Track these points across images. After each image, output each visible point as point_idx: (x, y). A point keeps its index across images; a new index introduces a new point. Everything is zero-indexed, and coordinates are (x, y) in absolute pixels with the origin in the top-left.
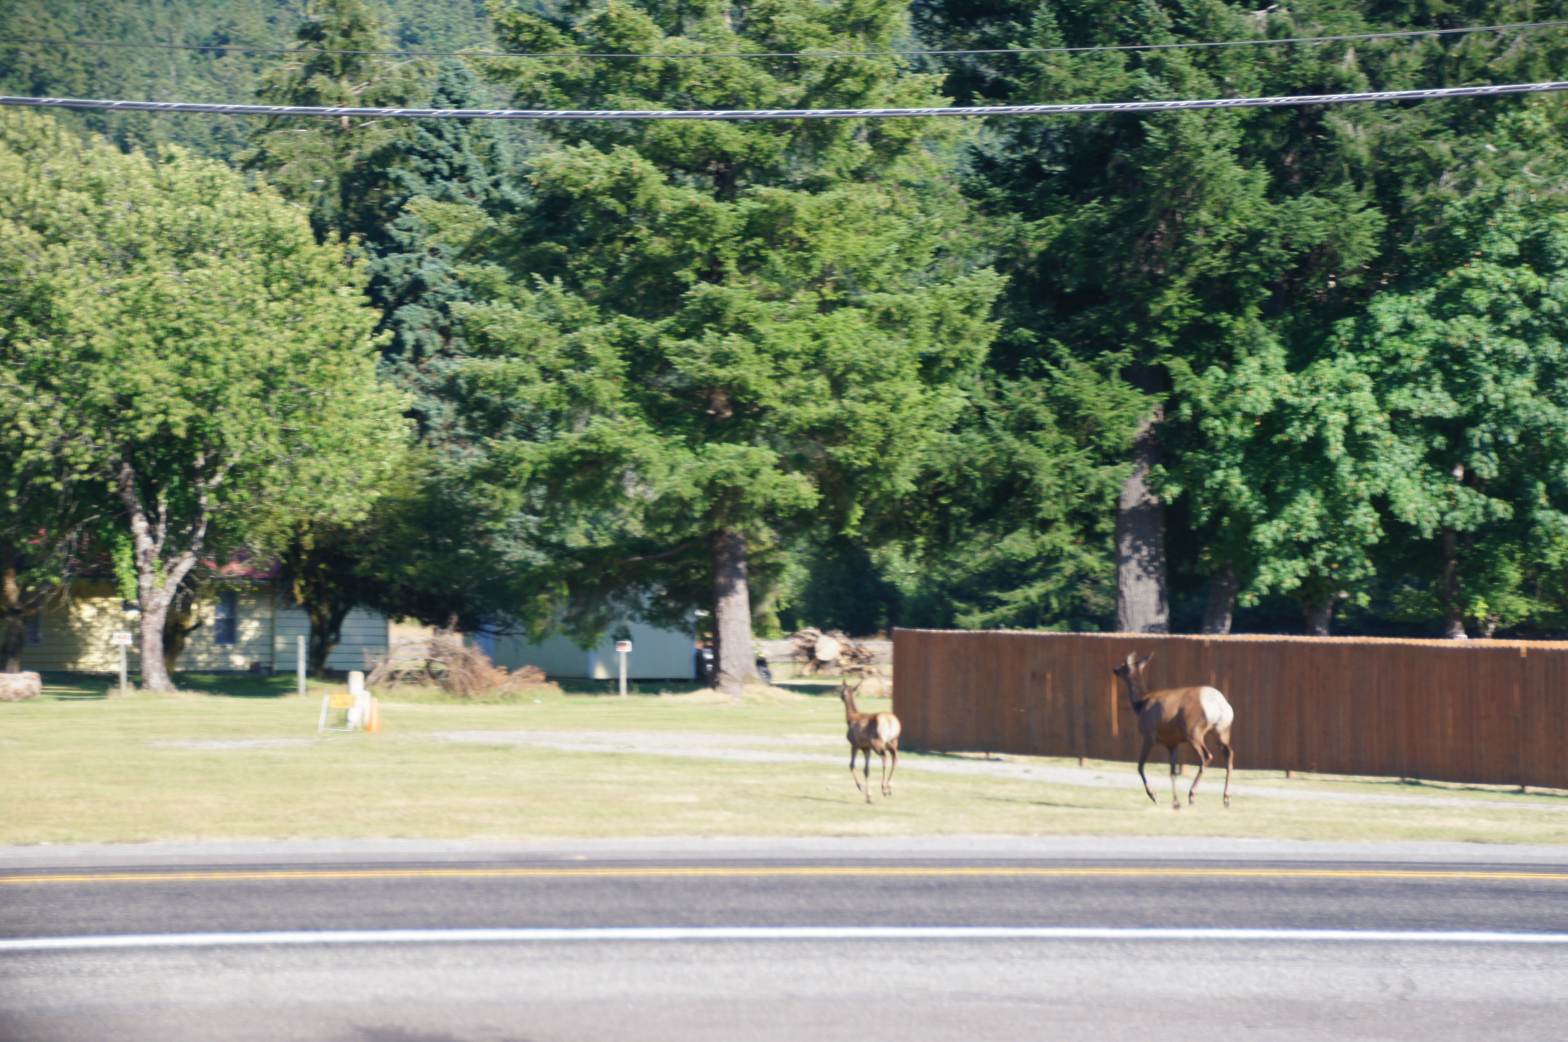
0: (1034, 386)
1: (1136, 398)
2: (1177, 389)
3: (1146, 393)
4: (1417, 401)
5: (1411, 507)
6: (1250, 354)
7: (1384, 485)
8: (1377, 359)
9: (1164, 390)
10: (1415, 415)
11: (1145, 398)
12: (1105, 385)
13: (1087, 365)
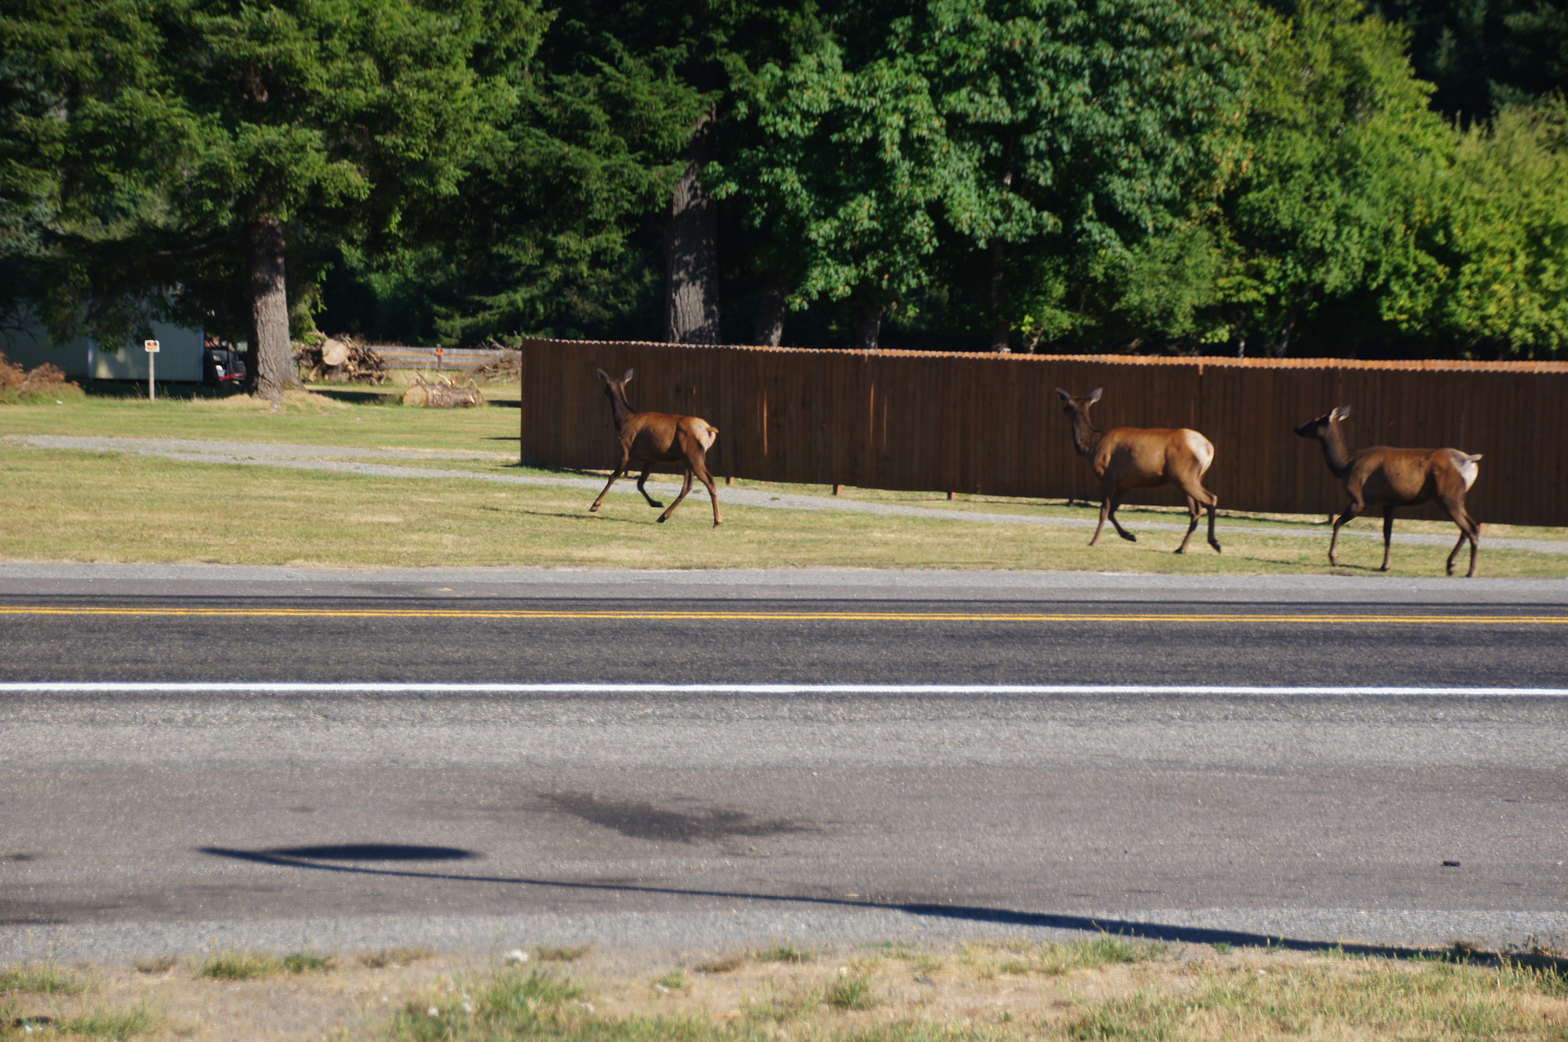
0: (586, 81)
1: (692, 97)
2: (733, 87)
3: (700, 91)
4: (973, 106)
5: (965, 216)
6: (807, 52)
7: (939, 192)
8: (935, 59)
9: (719, 87)
10: (971, 120)
11: (699, 96)
12: (659, 82)
13: (642, 61)
